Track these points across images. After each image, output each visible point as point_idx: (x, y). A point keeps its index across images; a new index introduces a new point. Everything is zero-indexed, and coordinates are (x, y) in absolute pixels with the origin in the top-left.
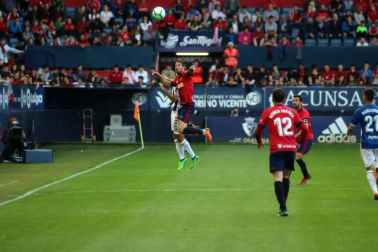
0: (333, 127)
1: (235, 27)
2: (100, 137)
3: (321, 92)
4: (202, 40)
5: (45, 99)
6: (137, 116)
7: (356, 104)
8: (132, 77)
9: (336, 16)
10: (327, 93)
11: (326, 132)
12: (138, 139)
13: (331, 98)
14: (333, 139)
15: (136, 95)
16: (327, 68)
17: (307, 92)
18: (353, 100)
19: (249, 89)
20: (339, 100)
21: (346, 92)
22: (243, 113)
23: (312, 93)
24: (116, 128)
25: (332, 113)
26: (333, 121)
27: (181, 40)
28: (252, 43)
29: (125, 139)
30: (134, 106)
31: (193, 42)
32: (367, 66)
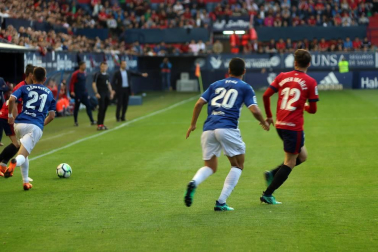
0: (327, 79)
1: (262, 15)
2: (174, 88)
3: (319, 57)
4: (241, 23)
5: (139, 63)
6: (198, 74)
8: (196, 48)
9: (328, 7)
10: (324, 57)
11: (322, 82)
12: (199, 88)
13: (326, 60)
14: (327, 87)
15: (198, 60)
16: (323, 41)
19: (271, 55)
20: (331, 61)
21: (335, 56)
22: (268, 71)
23: (313, 56)
24: (185, 82)
25: (326, 70)
26: (327, 75)
27: (227, 23)
28: (273, 25)
29: (190, 89)
30: (195, 67)
31: (235, 24)
32: (348, 40)
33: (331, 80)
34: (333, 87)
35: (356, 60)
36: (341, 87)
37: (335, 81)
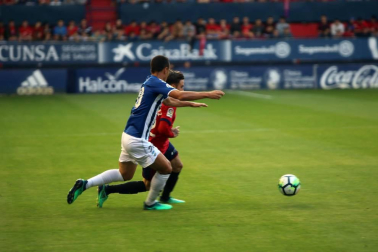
0: (31, 79)
3: (19, 48)
7: (52, 58)
10: (26, 49)
11: (25, 84)
13: (29, 53)
14: (31, 91)
16: (25, 24)
17: (6, 48)
18: (49, 55)
20: (36, 55)
21: (42, 47)
23: (11, 49)
25: (29, 67)
26: (30, 74)
32: (61, 23)
33: (37, 80)
34: (40, 91)
35: (71, 53)
36: (50, 90)
37: (42, 82)
